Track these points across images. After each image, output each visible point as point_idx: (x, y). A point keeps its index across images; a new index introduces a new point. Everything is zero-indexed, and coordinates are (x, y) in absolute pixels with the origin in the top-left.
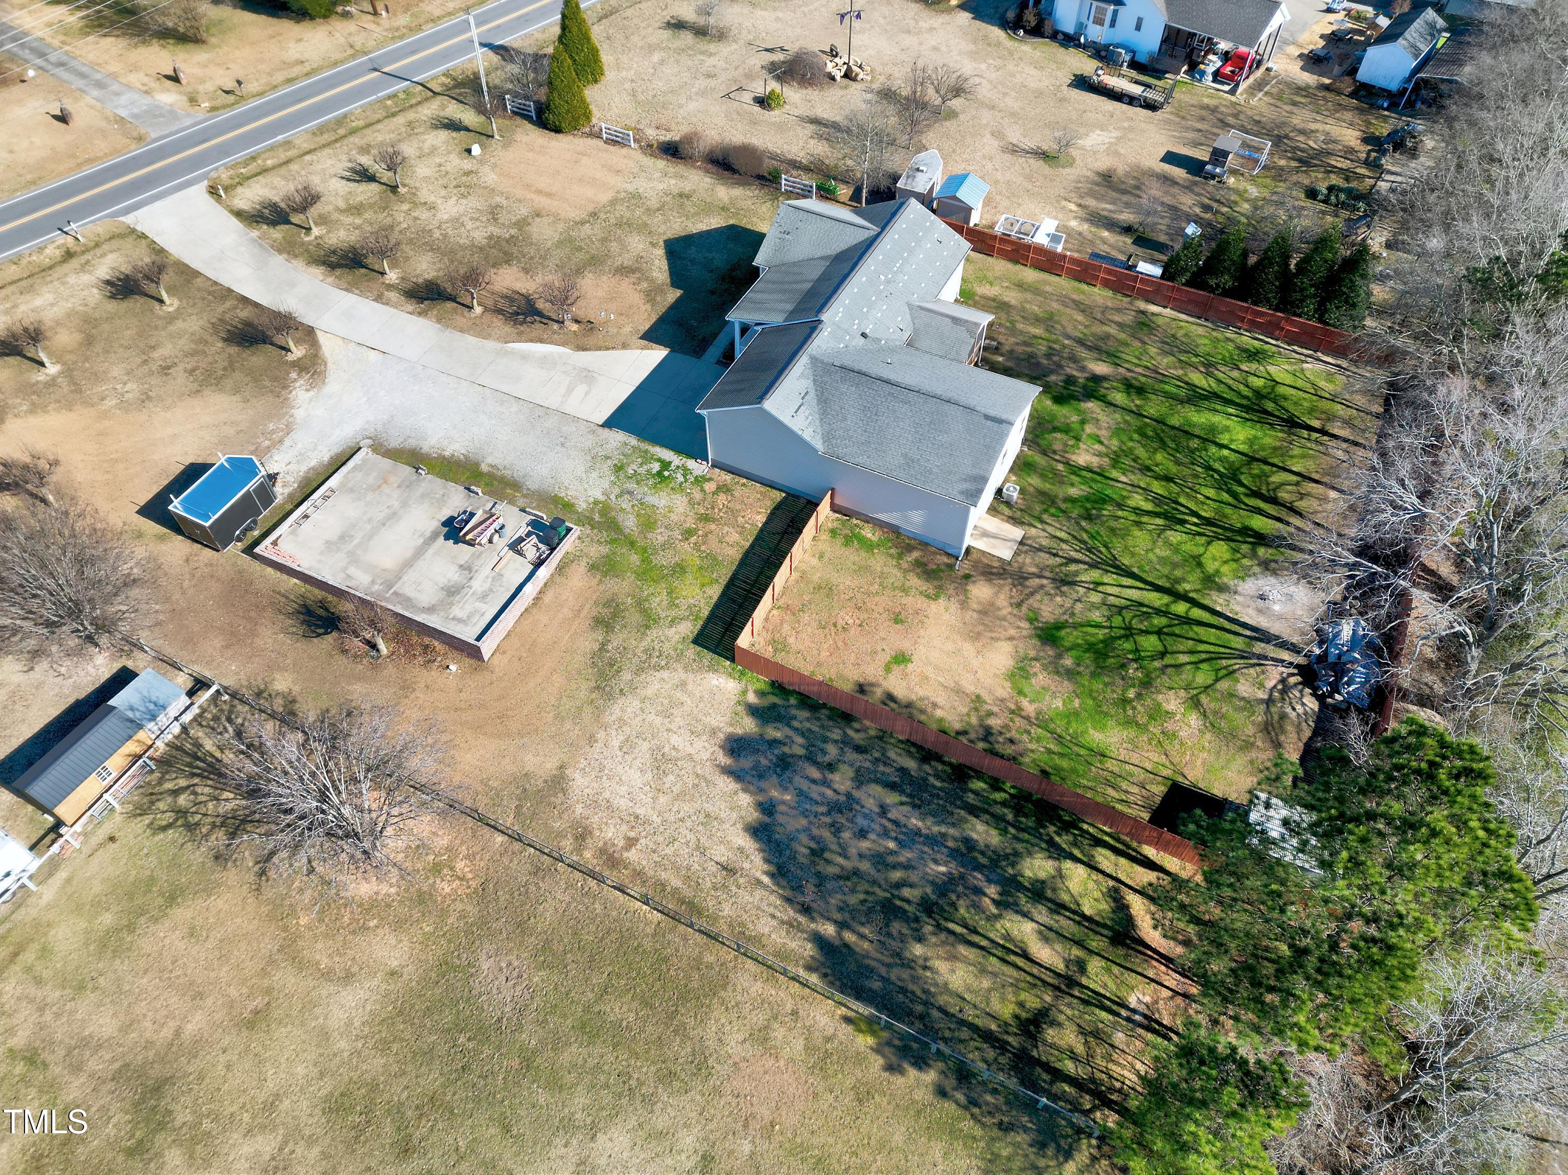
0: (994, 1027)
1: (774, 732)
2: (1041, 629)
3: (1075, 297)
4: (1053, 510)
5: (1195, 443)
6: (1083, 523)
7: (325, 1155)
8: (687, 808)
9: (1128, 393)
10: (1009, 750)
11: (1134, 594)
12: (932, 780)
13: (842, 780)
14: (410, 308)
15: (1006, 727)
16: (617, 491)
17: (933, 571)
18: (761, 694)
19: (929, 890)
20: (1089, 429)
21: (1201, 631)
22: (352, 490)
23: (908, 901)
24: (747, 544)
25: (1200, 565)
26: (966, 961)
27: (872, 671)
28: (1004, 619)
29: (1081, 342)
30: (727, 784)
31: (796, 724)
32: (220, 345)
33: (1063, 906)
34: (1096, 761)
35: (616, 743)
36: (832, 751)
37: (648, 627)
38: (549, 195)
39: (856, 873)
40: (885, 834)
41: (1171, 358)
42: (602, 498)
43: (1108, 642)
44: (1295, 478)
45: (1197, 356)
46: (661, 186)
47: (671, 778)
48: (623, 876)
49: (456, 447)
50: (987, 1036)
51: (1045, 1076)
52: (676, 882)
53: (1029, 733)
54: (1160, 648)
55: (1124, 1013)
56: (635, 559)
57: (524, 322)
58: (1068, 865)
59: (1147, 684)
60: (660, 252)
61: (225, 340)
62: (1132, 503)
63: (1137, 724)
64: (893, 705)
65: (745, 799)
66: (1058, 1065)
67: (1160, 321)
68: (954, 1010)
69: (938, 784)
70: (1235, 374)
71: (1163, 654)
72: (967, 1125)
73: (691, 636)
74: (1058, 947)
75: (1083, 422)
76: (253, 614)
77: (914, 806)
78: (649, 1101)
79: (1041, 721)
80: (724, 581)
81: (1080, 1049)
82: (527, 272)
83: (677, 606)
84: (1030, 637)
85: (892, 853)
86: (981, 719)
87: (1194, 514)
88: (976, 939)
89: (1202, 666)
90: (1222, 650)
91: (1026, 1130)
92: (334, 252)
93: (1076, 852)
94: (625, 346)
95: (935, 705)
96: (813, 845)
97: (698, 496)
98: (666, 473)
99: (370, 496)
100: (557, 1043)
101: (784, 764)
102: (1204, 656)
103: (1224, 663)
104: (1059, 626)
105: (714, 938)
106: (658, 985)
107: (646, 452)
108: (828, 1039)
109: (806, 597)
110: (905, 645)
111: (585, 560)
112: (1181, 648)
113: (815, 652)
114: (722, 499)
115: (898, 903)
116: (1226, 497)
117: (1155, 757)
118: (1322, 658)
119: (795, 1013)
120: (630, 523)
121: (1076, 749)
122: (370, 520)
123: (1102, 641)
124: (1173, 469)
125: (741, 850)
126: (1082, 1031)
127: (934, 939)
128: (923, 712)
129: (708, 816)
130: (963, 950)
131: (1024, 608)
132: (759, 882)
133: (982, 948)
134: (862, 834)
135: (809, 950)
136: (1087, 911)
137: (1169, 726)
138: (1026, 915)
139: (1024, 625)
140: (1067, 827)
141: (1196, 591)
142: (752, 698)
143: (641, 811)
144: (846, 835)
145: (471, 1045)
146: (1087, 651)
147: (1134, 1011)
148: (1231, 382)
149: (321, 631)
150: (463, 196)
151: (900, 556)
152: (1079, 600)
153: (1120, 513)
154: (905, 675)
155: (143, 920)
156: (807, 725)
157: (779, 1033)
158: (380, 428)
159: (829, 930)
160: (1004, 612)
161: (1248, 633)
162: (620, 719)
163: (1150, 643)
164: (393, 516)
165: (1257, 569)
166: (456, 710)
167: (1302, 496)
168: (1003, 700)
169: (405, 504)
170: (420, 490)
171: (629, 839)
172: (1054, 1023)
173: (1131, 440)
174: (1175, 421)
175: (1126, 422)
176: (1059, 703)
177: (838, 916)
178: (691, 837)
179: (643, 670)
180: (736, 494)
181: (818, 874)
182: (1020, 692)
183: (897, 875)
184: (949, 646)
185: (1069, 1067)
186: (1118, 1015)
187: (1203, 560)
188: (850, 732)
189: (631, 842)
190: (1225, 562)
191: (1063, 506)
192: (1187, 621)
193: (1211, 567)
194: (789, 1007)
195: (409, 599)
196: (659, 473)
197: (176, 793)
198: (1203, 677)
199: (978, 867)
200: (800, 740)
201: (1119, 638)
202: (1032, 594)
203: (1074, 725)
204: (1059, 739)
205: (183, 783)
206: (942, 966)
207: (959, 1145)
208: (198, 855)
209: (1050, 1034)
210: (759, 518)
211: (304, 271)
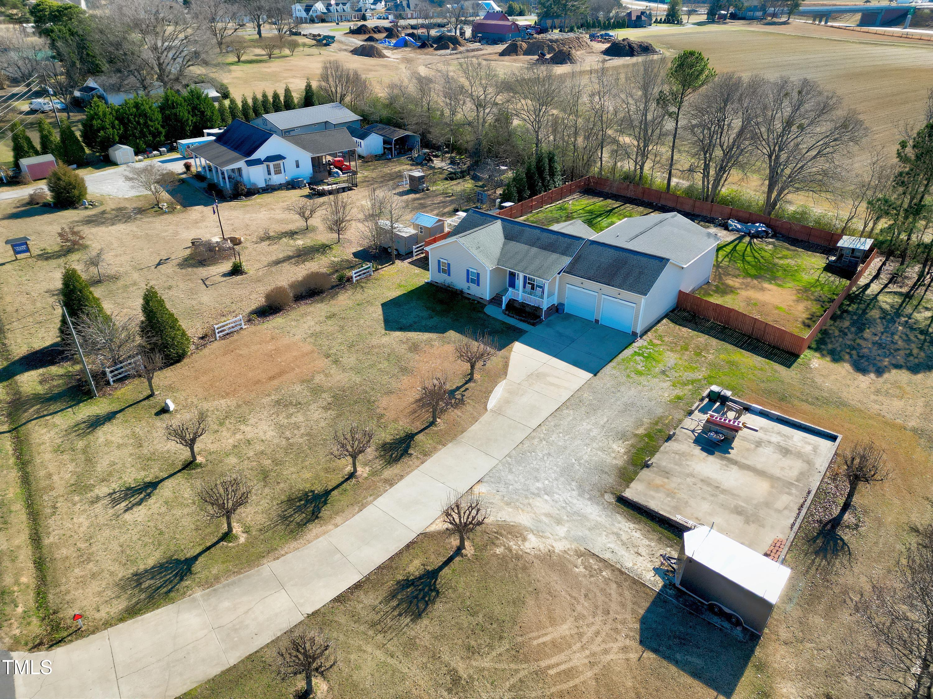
2: (750, 277)
10: (825, 299)
13: (865, 344)
14: (414, 461)
16: (663, 377)
21: (739, 249)
22: (675, 508)
24: (707, 336)
28: (748, 282)
32: (424, 623)
33: (901, 305)
34: (821, 282)
35: (877, 406)
36: (849, 342)
37: (782, 382)
38: (280, 374)
40: (890, 337)
42: (669, 383)
46: (311, 323)
47: (890, 392)
49: (617, 447)
53: (814, 292)
54: (752, 258)
57: (462, 400)
58: (879, 300)
59: (773, 264)
60: (397, 333)
71: (755, 258)
73: (785, 368)
77: (870, 327)
80: (737, 349)
83: (762, 369)
84: (756, 280)
86: (811, 300)
89: (759, 253)
90: (748, 248)
94: (506, 358)
97: (665, 348)
98: (645, 355)
99: (681, 497)
102: (753, 251)
103: (756, 249)
104: (747, 273)
107: (624, 360)
110: (771, 306)
112: (750, 254)
114: (667, 340)
117: (812, 271)
120: (692, 375)
121: (817, 285)
123: (753, 267)
131: (740, 277)
134: (895, 343)
136: (899, 301)
137: (793, 265)
138: (911, 314)
144: (898, 347)
146: (760, 271)
149: (840, 543)
150: (243, 421)
152: (729, 266)
160: (744, 281)
161: (737, 242)
162: (858, 402)
163: (749, 259)
168: (798, 293)
179: (817, 388)
180: (663, 334)
184: (769, 296)
192: (734, 250)
196: (645, 358)
198: (766, 254)
199: (893, 319)
200: (847, 350)
201: (749, 264)
210: (684, 329)
211: (309, 542)
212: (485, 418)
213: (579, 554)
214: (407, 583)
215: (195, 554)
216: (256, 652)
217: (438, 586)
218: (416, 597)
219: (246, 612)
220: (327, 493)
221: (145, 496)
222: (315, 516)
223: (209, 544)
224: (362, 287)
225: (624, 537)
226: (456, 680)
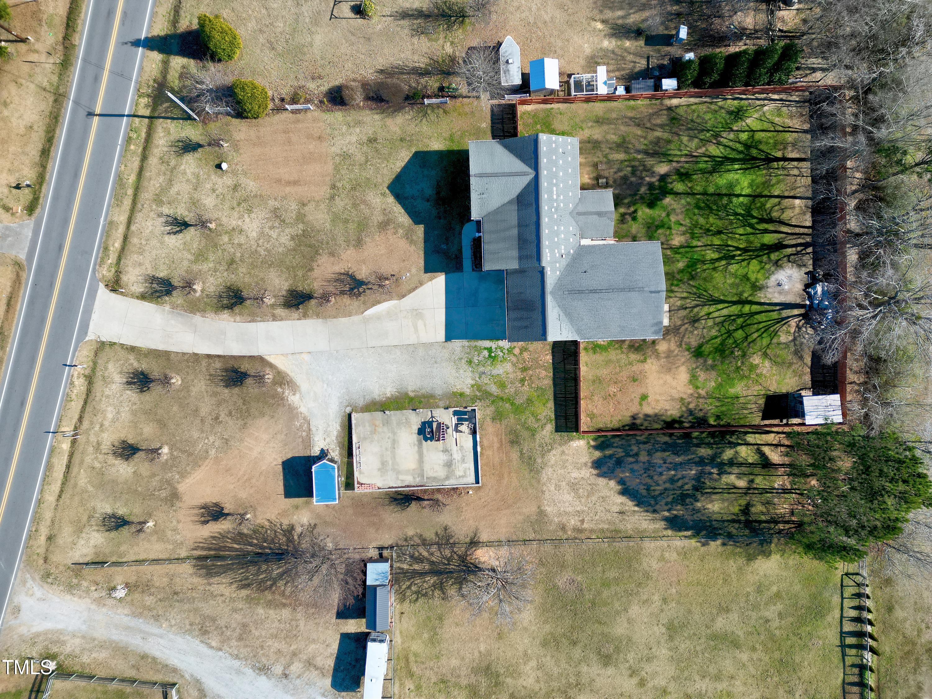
0: (734, 517)
1: (608, 452)
2: (694, 351)
3: (630, 114)
4: (675, 282)
5: (725, 200)
6: (691, 283)
7: (553, 657)
8: (594, 498)
9: (683, 181)
10: (701, 414)
11: (725, 312)
12: (678, 441)
13: (643, 457)
14: (295, 315)
15: (697, 405)
16: (477, 376)
17: (638, 347)
18: (595, 440)
19: (693, 482)
20: (673, 218)
21: (758, 317)
22: (365, 439)
23: (688, 490)
24: (552, 374)
25: (748, 279)
26: (717, 500)
27: (634, 409)
28: (677, 355)
29: (646, 153)
30: (602, 481)
31: (615, 445)
32: (226, 391)
33: (742, 464)
34: (735, 401)
35: (552, 488)
36: (635, 449)
37: (533, 435)
38: (295, 183)
39: (666, 489)
40: (669, 469)
41: (696, 140)
42: (473, 382)
43: (723, 343)
44: (777, 200)
45: (708, 131)
46: (354, 139)
47: (581, 490)
48: (587, 534)
49: (390, 391)
50: (733, 521)
51: (757, 524)
52: (606, 526)
53: (706, 403)
54: (744, 335)
55: (774, 491)
56: (508, 405)
57: (360, 294)
58: (739, 448)
59: (744, 355)
60: (391, 199)
61: (226, 386)
62: (708, 258)
63: (746, 377)
64: (649, 419)
65: (612, 483)
66: (759, 519)
67: (681, 111)
68: (720, 519)
69: (680, 441)
70: (732, 136)
71: (746, 338)
72: (738, 550)
73: (554, 430)
74: (745, 479)
75: (668, 215)
76: (375, 512)
77: (675, 454)
78: (638, 593)
79: (709, 396)
80: (551, 397)
81: (764, 510)
82: (334, 256)
83: (540, 420)
84: (691, 358)
85: (675, 475)
86: (686, 407)
87: (738, 249)
88: (717, 491)
89: (763, 336)
90: (770, 323)
91: (755, 542)
92: (221, 297)
93: (740, 441)
94: (421, 284)
95: (666, 410)
96: (646, 487)
97: (514, 359)
98: (493, 354)
99: (376, 437)
100: (599, 593)
101: (619, 462)
102: (763, 330)
103: (772, 329)
104: (700, 346)
105: (630, 537)
106: (620, 560)
107: (476, 346)
108: (683, 548)
109: (591, 388)
110: (642, 390)
111: (488, 418)
112: (753, 330)
113: (608, 412)
114: (526, 355)
115: (685, 492)
116: (749, 230)
117: (757, 388)
118: (811, 306)
119: (668, 546)
120: (494, 389)
121: (726, 400)
122: (386, 449)
123: (720, 344)
124: (719, 223)
125: (622, 503)
126: (763, 504)
127: (703, 498)
128: (662, 415)
129: (603, 498)
130: (714, 497)
131: (684, 346)
132: (634, 511)
133: (720, 493)
134: (661, 474)
135: (662, 524)
136: (750, 461)
137: (758, 371)
138: (730, 473)
139: (687, 353)
140: (733, 433)
141: (750, 295)
142: (592, 443)
143: (578, 509)
144: (656, 478)
145: (572, 608)
146: (716, 352)
147: (778, 489)
148: (731, 144)
149: (407, 504)
150: (250, 211)
151: (621, 348)
152: (704, 328)
153: (705, 267)
154: (649, 404)
155: (437, 629)
156: (620, 443)
157: (667, 555)
158: (347, 397)
159: (666, 514)
160: (676, 352)
161: (778, 308)
162: (548, 478)
163: (739, 334)
164: (394, 443)
165: (773, 269)
166: (484, 507)
167: (783, 210)
168: (692, 395)
169: (394, 433)
170: (395, 422)
171: (580, 521)
172: (752, 506)
173: (695, 215)
174: (711, 190)
175: (689, 204)
176: (713, 384)
177: (667, 508)
178: (601, 508)
179: (544, 454)
180: (531, 349)
181: (653, 497)
182: (697, 388)
183: (680, 483)
184: (661, 382)
185: (763, 518)
186: (773, 493)
187: (749, 276)
188: (638, 438)
189: (582, 521)
190: (758, 272)
191: (678, 277)
192: (752, 314)
193: (752, 277)
194: (666, 545)
195: (435, 478)
196: (490, 356)
197: (409, 587)
198: (765, 341)
199: (706, 465)
200: (620, 450)
201: (726, 339)
202: (684, 336)
203: (722, 390)
204: (718, 399)
205: (408, 583)
206: (709, 506)
207: (737, 557)
208: (437, 602)
209: (753, 510)
211: (219, 320)
212: (356, 318)
213: (305, 418)
214: (235, 371)
215: (177, 286)
216: (169, 352)
217: (243, 382)
219: (176, 332)
220: (246, 299)
221: (180, 230)
222: (230, 307)
224: (424, 117)
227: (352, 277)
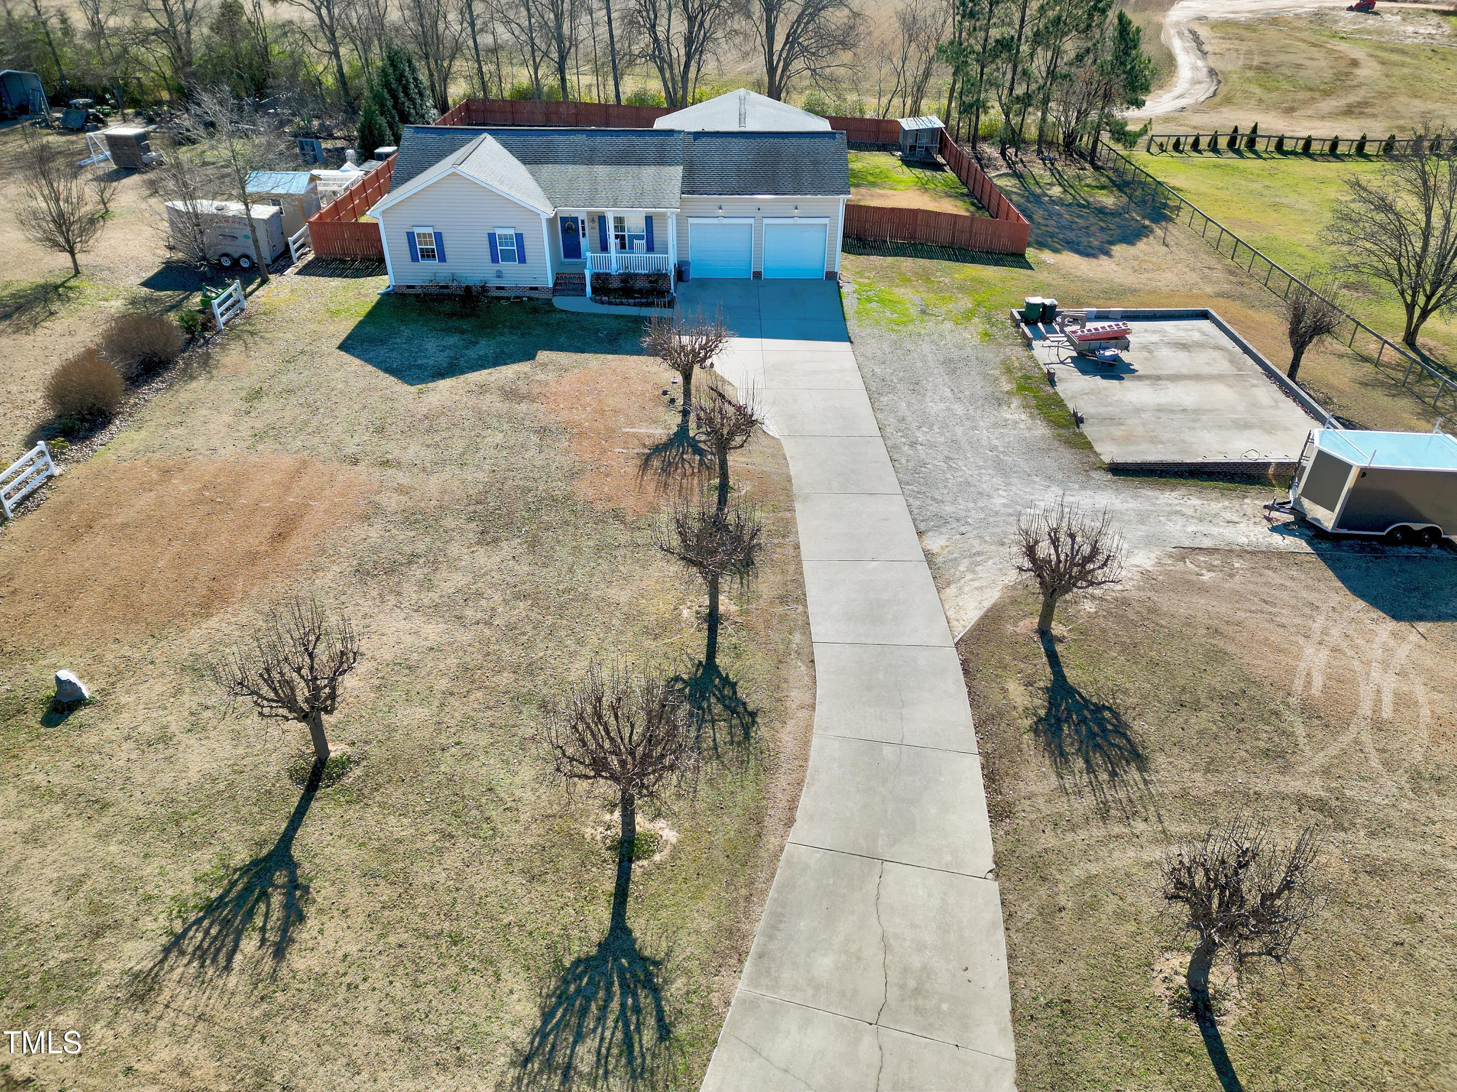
16: (931, 317)
22: (1182, 452)
24: (910, 259)
42: (949, 323)
49: (1009, 414)
83: (1013, 277)
97: (883, 284)
98: (876, 299)
99: (1166, 436)
107: (858, 313)
114: (871, 274)
120: (958, 306)
126: (1081, 180)
147: (1051, 173)
159: (1145, 223)
164: (1166, 411)
169: (1139, 411)
170: (1105, 410)
180: (858, 270)
196: (879, 302)
210: (872, 258)
211: (801, 760)
212: (790, 449)
213: (1178, 558)
214: (1048, 724)
215: (608, 923)
216: (1014, 998)
217: (1095, 700)
218: (1092, 735)
219: (886, 948)
220: (709, 665)
221: (289, 895)
223: (610, 886)
224: (252, 334)
225: (1190, 512)
226: (1320, 805)
227: (658, 449)
